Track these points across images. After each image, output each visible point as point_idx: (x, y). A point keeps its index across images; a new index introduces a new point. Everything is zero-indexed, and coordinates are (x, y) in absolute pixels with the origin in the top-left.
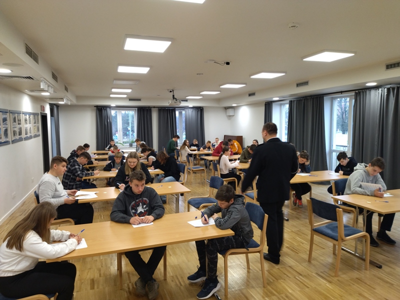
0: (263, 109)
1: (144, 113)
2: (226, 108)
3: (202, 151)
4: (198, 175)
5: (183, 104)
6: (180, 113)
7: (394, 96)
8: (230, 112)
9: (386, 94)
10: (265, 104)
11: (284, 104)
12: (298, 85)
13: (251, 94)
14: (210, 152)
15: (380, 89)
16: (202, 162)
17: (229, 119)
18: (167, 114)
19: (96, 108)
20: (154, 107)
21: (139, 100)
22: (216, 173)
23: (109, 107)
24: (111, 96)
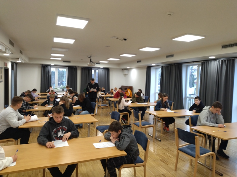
0: (145, 71)
1: (72, 70)
2: (123, 70)
3: (107, 95)
4: (104, 110)
5: (97, 66)
6: (95, 71)
7: (225, 65)
8: (126, 72)
9: (220, 64)
10: (147, 68)
11: (158, 68)
12: (167, 57)
13: (139, 61)
14: (113, 95)
15: (217, 61)
16: (107, 102)
17: (125, 76)
18: (87, 71)
19: (41, 66)
20: (79, 67)
21: (69, 62)
22: (116, 109)
23: (50, 65)
24: (51, 58)
